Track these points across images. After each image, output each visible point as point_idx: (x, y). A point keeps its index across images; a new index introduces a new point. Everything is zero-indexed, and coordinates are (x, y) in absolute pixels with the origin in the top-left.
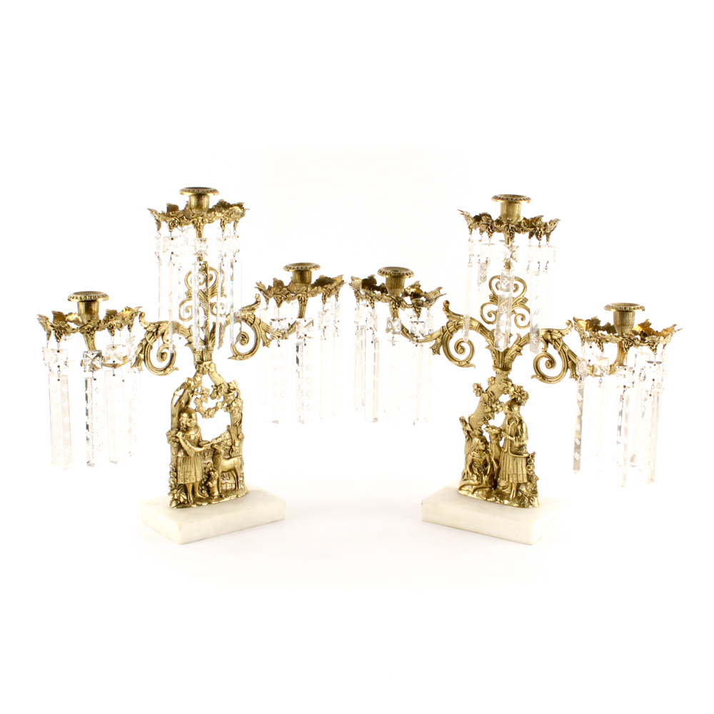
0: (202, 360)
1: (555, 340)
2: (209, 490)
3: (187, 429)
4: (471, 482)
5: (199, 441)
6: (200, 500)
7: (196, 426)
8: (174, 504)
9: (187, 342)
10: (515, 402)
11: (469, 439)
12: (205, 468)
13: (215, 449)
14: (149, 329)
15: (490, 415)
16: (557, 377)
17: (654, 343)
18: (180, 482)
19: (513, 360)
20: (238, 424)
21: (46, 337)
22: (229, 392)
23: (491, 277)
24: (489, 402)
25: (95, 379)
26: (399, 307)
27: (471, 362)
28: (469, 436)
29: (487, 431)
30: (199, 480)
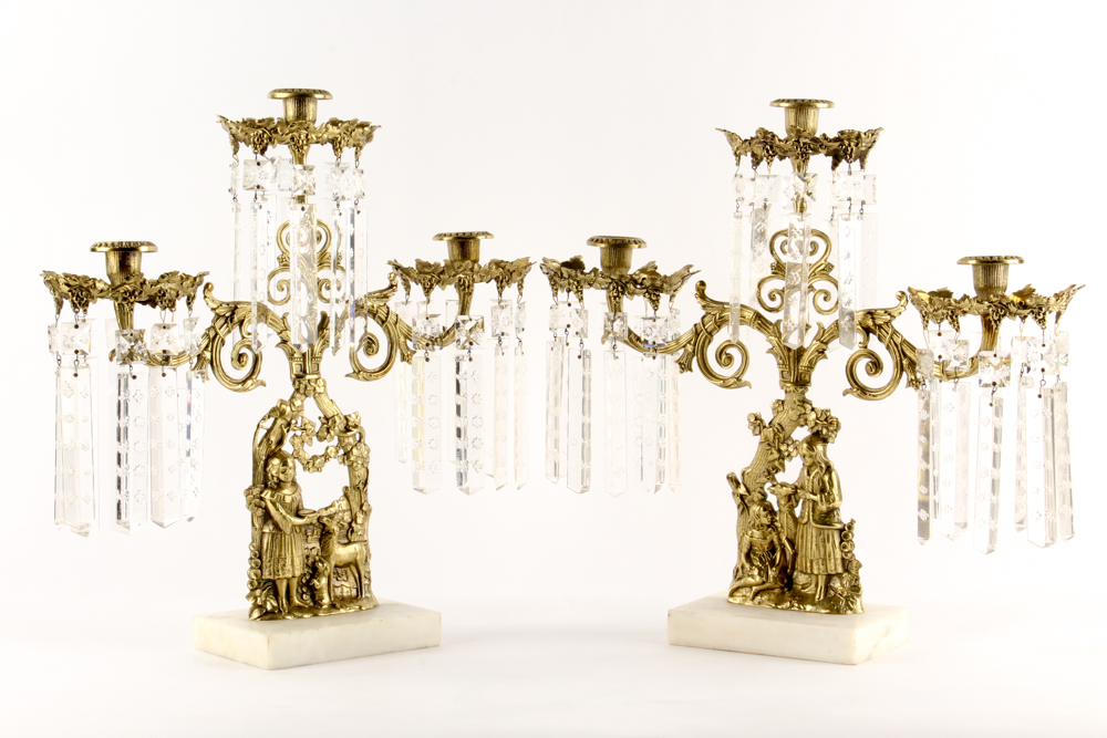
0: (305, 372)
1: (880, 327)
2: (313, 591)
3: (279, 485)
4: (750, 579)
5: (298, 510)
6: (300, 608)
7: (294, 483)
8: (256, 614)
9: (279, 341)
10: (818, 437)
11: (743, 510)
12: (307, 557)
13: (324, 525)
14: (221, 311)
15: (776, 463)
16: (884, 388)
17: (1041, 309)
18: (266, 575)
19: (812, 368)
20: (361, 486)
21: (54, 309)
22: (347, 430)
23: (773, 233)
24: (775, 442)
25: (134, 377)
26: (623, 294)
27: (744, 378)
28: (744, 504)
29: (773, 492)
30: (298, 573)
